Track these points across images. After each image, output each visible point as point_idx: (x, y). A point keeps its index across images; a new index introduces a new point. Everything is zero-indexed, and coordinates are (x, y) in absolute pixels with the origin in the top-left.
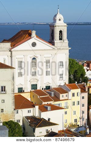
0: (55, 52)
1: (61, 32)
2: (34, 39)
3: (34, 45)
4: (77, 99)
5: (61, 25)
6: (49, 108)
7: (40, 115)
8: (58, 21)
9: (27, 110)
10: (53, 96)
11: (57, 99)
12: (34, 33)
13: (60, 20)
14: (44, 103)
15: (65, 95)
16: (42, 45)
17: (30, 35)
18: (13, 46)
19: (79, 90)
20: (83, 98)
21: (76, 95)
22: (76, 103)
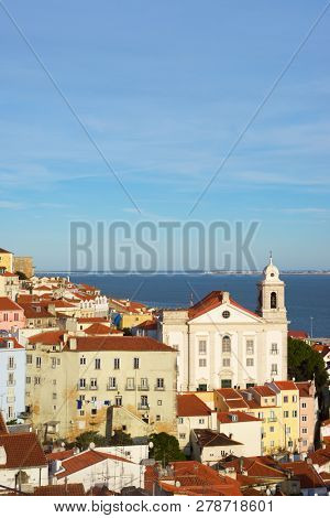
0: (262, 327)
1: (273, 295)
2: (226, 305)
3: (226, 315)
4: (291, 407)
5: (273, 283)
6: (234, 417)
7: (219, 426)
8: (268, 277)
9: (198, 418)
10: (250, 398)
11: (256, 404)
12: (226, 296)
13: (272, 275)
14: (231, 410)
15: (269, 398)
16: (239, 315)
17: (221, 298)
18: (192, 316)
19: (296, 392)
20: (304, 405)
21: (290, 399)
22: (290, 414)
